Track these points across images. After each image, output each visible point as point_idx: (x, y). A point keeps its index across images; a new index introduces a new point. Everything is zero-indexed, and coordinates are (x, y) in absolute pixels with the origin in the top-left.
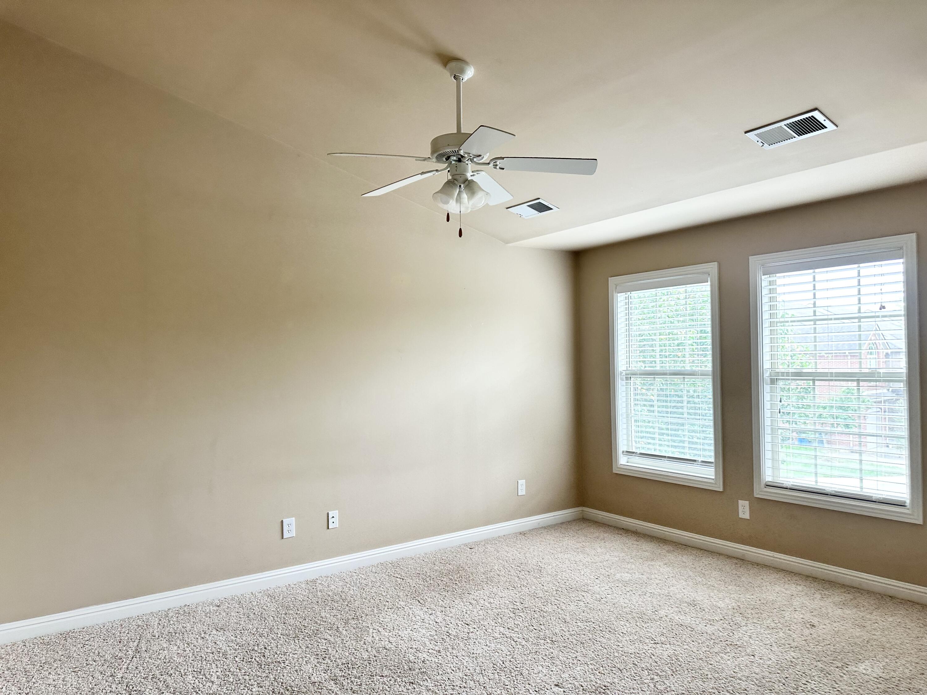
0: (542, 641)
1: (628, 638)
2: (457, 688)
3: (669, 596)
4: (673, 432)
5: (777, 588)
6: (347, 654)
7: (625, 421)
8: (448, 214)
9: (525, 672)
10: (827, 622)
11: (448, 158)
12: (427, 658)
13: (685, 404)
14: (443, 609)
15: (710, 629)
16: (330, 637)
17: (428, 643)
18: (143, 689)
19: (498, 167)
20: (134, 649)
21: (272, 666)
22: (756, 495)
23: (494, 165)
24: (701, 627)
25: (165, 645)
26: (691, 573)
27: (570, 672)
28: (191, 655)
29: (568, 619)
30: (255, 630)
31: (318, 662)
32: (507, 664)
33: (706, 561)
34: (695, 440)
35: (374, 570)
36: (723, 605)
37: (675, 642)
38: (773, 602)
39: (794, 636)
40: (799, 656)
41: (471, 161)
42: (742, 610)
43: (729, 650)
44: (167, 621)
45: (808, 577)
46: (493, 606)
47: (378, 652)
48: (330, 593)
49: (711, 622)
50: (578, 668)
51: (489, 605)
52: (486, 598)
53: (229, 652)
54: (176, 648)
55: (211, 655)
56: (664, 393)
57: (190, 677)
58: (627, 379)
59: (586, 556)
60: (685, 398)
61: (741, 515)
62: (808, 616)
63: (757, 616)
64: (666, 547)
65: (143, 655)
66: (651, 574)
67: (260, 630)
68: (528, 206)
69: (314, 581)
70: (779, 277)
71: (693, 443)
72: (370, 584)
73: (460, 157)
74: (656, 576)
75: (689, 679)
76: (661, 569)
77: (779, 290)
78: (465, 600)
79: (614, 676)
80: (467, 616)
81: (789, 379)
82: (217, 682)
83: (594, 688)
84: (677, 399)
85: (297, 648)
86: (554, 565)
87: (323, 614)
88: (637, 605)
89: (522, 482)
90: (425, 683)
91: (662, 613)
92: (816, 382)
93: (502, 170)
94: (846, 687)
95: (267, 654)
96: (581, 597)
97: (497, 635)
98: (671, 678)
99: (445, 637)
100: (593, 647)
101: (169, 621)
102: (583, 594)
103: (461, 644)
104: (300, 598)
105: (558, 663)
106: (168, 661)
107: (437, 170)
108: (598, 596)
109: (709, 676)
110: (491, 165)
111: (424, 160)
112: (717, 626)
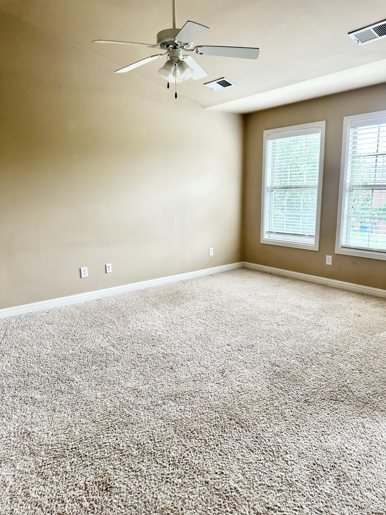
0: (221, 325)
1: (265, 323)
2: (177, 347)
3: (287, 303)
4: (293, 224)
5: (343, 299)
6: (119, 334)
7: (268, 215)
8: (168, 83)
9: (212, 339)
10: (367, 314)
11: (168, 46)
12: (161, 334)
13: (301, 207)
14: (170, 311)
15: (307, 318)
16: (110, 326)
17: (162, 327)
18: (10, 353)
19: (199, 53)
20: (3, 334)
21: (79, 340)
22: (336, 252)
23: (196, 51)
24: (303, 317)
25: (20, 332)
26: (299, 292)
27: (235, 339)
28: (35, 336)
29: (234, 314)
30: (69, 323)
31: (104, 338)
32: (203, 336)
33: (307, 286)
34: (305, 227)
35: (132, 294)
36: (314, 307)
37: (289, 325)
38: (340, 305)
39: (350, 321)
40: (352, 330)
41: (182, 48)
42: (324, 310)
43: (316, 328)
44: (20, 321)
45: (359, 293)
46: (195, 309)
47: (136, 332)
48: (109, 305)
49: (308, 315)
50: (239, 337)
51: (193, 309)
52: (192, 306)
53: (56, 335)
54: (26, 333)
55: (46, 336)
56: (291, 202)
57: (36, 346)
58: (271, 191)
59: (244, 285)
60: (302, 204)
61: (327, 263)
62: (357, 312)
63: (332, 312)
64: (287, 280)
65: (8, 337)
66: (278, 293)
67: (72, 324)
68: (217, 82)
69: (100, 300)
70: (360, 130)
71: (304, 229)
72: (130, 300)
73: (175, 45)
74: (280, 294)
75: (295, 341)
76: (283, 291)
77: (359, 137)
78: (181, 307)
79: (257, 340)
80: (182, 314)
81: (359, 189)
82: (51, 348)
83: (247, 346)
84: (297, 205)
85: (92, 331)
86: (228, 290)
87: (106, 315)
88: (270, 307)
89: (211, 249)
90: (161, 346)
91: (283, 311)
92: (374, 190)
93: (201, 55)
94: (373, 343)
95: (76, 335)
96: (241, 304)
97: (197, 323)
98: (286, 341)
99: (171, 324)
100: (247, 327)
101: (22, 320)
102: (242, 303)
103: (179, 327)
104: (93, 308)
105: (229, 335)
106: (22, 339)
107: (161, 55)
108: (250, 304)
109: (305, 340)
110: (195, 51)
111: (153, 47)
112: (311, 317)
